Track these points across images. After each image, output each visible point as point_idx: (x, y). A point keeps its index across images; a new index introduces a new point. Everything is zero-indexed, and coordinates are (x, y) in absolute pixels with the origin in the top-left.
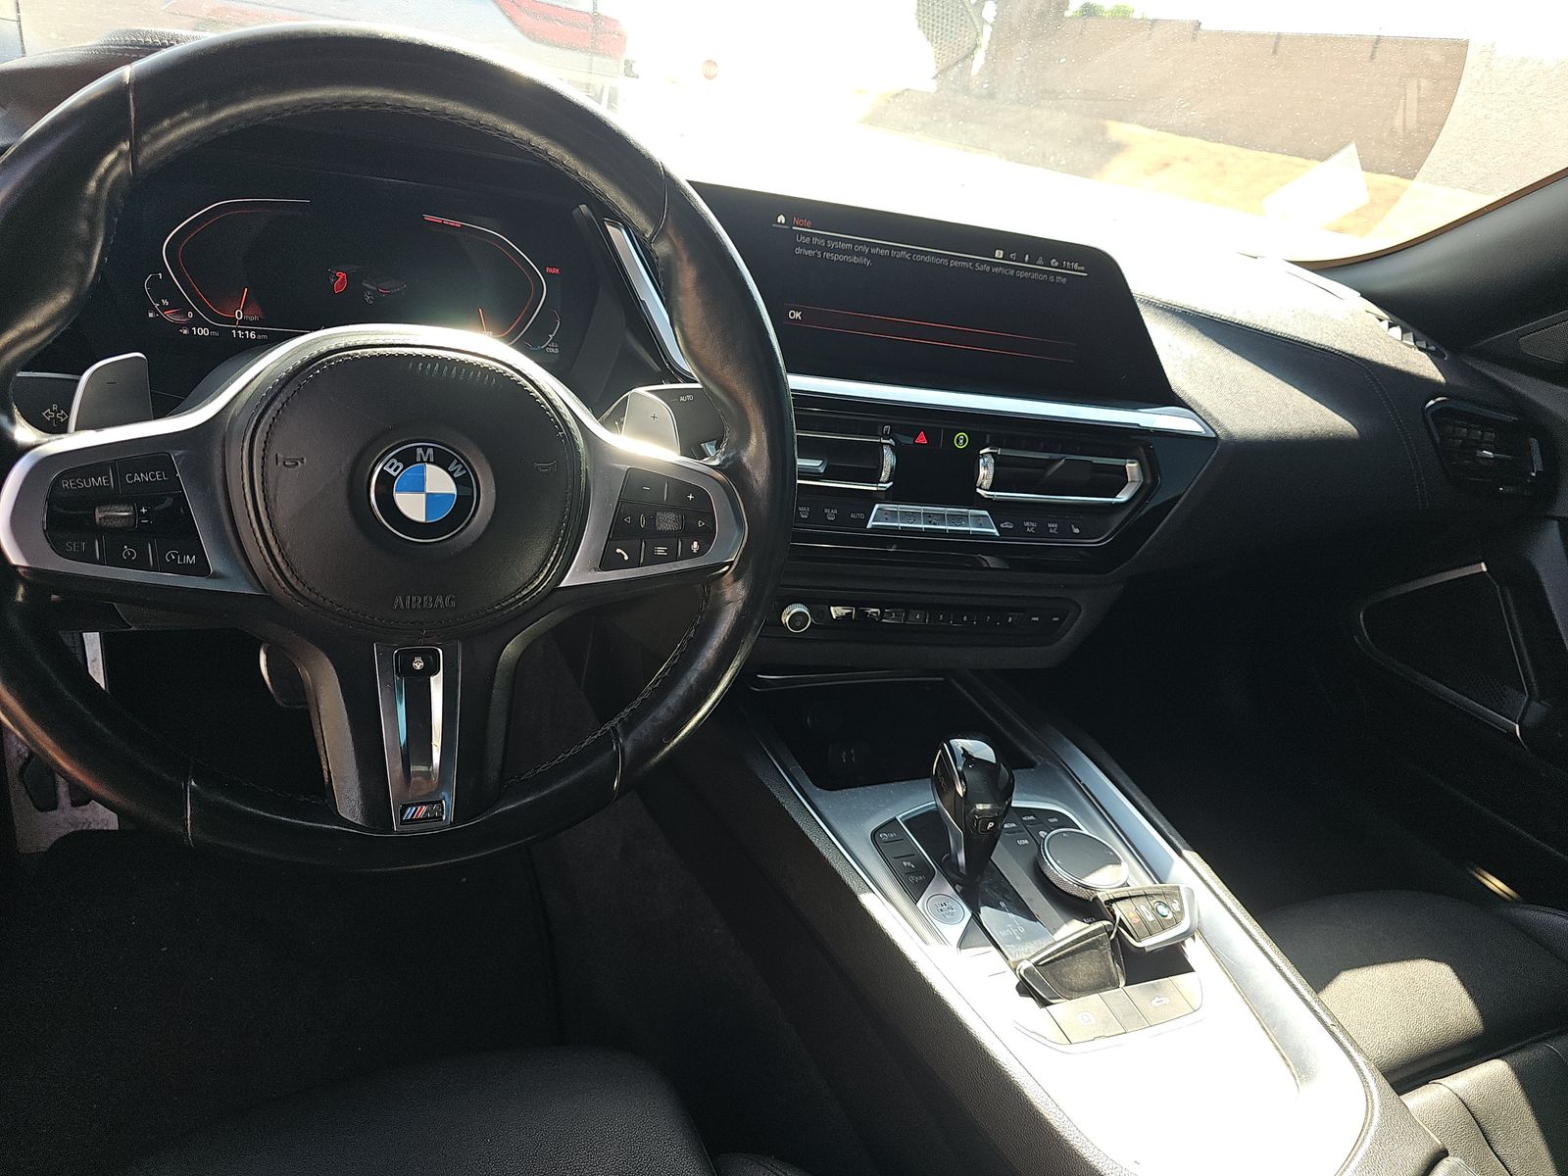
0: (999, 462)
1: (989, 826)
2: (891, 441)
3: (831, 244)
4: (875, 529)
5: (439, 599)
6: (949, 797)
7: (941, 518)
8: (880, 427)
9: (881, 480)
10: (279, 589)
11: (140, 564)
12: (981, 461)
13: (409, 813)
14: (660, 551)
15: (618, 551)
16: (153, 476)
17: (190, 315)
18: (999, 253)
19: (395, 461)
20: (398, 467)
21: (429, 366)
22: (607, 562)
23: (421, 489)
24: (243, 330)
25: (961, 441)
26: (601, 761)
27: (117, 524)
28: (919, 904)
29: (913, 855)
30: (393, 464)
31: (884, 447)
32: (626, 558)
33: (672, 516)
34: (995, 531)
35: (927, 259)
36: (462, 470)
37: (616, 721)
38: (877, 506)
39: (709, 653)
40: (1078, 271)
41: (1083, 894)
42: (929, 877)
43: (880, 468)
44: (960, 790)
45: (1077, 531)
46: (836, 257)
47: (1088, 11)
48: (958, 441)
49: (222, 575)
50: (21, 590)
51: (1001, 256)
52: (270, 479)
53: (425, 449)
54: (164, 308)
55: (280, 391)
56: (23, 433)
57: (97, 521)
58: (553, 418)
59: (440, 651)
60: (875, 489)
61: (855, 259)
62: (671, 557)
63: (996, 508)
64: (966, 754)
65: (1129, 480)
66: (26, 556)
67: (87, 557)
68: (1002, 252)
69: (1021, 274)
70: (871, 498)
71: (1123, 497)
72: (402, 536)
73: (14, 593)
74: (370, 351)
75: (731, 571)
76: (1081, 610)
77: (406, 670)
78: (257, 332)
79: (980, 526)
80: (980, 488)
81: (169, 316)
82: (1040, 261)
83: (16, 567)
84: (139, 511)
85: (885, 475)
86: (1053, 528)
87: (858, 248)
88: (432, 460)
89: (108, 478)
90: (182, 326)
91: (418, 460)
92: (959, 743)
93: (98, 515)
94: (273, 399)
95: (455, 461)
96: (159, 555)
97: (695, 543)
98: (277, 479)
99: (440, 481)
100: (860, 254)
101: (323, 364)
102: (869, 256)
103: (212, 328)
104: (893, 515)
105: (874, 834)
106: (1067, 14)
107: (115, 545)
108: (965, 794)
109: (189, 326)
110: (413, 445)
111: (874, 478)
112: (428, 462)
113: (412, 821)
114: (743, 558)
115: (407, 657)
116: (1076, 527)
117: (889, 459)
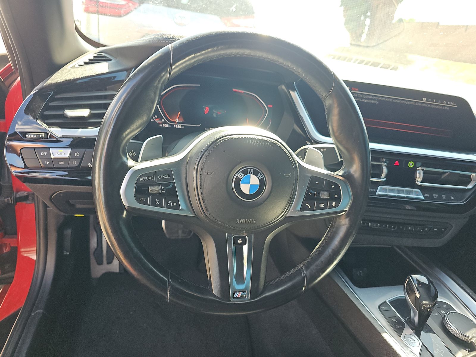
0: (425, 172)
1: (429, 310)
2: (385, 164)
3: (365, 97)
4: (379, 195)
5: (251, 221)
6: (413, 297)
7: (403, 192)
8: (381, 159)
9: (381, 177)
10: (201, 215)
11: (160, 206)
12: (418, 172)
13: (236, 295)
14: (322, 205)
15: (307, 205)
16: (166, 176)
17: (163, 120)
18: (424, 99)
19: (241, 173)
20: (242, 175)
21: (253, 141)
22: (304, 208)
23: (249, 183)
24: (178, 125)
25: (411, 165)
26: (298, 279)
27: (155, 192)
28: (401, 337)
29: (395, 317)
30: (241, 174)
31: (383, 166)
32: (309, 207)
33: (326, 193)
34: (422, 197)
35: (398, 101)
36: (262, 176)
37: (302, 265)
38: (380, 187)
39: (336, 242)
40: (453, 105)
41: (464, 338)
42: (403, 327)
43: (381, 173)
44: (418, 295)
45: (453, 198)
46: (366, 101)
47: (401, 20)
48: (410, 165)
49: (184, 210)
50: (125, 212)
51: (425, 100)
52: (202, 179)
53: (251, 169)
54: (156, 118)
55: (207, 149)
56: (130, 163)
57: (149, 191)
58: (291, 159)
59: (247, 237)
60: (379, 181)
61: (373, 102)
62: (325, 208)
63: (423, 189)
64: (417, 280)
65: (472, 180)
66: (128, 203)
67: (145, 203)
68: (425, 99)
69: (432, 106)
70: (377, 184)
71: (470, 186)
72: (241, 198)
73: (123, 214)
74: (235, 136)
75: (346, 214)
76: (452, 226)
77: (236, 243)
78: (182, 126)
79: (417, 195)
80: (417, 181)
81: (157, 121)
82: (439, 102)
83: (125, 206)
84: (161, 188)
85: (383, 176)
86: (444, 197)
87: (374, 98)
88: (253, 173)
89: (154, 177)
90: (159, 124)
91: (248, 173)
92: (414, 276)
93: (150, 189)
94: (205, 152)
95: (260, 174)
96: (166, 202)
97: (334, 203)
98: (205, 179)
99: (254, 180)
100: (375, 100)
101: (221, 141)
102: (378, 100)
103: (169, 124)
104: (386, 190)
105: (379, 307)
106: (393, 21)
107: (153, 199)
108: (420, 297)
109: (162, 123)
110: (247, 168)
111: (379, 176)
112: (251, 174)
113: (237, 298)
114: (350, 209)
115: (237, 238)
116: (452, 197)
117: (385, 170)
